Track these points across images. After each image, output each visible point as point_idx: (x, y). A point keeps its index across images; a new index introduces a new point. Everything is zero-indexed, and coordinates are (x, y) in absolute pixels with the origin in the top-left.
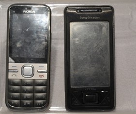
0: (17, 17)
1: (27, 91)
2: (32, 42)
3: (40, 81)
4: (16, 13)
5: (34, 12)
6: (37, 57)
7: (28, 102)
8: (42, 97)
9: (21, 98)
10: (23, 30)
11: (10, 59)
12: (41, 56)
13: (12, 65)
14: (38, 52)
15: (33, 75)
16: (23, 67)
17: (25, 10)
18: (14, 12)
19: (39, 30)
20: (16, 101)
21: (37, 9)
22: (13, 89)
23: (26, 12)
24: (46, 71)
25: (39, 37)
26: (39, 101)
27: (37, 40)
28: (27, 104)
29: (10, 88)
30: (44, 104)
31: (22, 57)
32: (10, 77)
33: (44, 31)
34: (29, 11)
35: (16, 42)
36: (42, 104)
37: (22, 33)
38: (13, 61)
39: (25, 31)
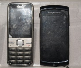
0: (14, 10)
1: (20, 54)
2: (22, 25)
3: (27, 48)
4: (13, 8)
5: (23, 7)
6: (25, 34)
7: (20, 61)
8: (29, 58)
9: (16, 59)
10: (17, 18)
11: (10, 36)
12: (28, 33)
13: (11, 39)
14: (26, 31)
15: (23, 45)
16: (17, 40)
17: (18, 6)
18: (11, 7)
19: (27, 18)
20: (13, 61)
21: (25, 6)
22: (12, 54)
23: (19, 7)
24: (31, 42)
25: (26, 22)
26: (27, 61)
27: (25, 24)
28: (20, 62)
29: (10, 53)
30: (30, 62)
31: (17, 34)
32: (9, 46)
33: (29, 19)
34: (21, 7)
35: (13, 25)
36: (29, 62)
37: (16, 20)
38: (11, 37)
39: (18, 19)
